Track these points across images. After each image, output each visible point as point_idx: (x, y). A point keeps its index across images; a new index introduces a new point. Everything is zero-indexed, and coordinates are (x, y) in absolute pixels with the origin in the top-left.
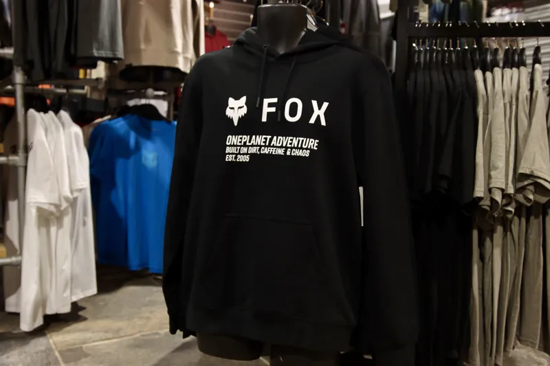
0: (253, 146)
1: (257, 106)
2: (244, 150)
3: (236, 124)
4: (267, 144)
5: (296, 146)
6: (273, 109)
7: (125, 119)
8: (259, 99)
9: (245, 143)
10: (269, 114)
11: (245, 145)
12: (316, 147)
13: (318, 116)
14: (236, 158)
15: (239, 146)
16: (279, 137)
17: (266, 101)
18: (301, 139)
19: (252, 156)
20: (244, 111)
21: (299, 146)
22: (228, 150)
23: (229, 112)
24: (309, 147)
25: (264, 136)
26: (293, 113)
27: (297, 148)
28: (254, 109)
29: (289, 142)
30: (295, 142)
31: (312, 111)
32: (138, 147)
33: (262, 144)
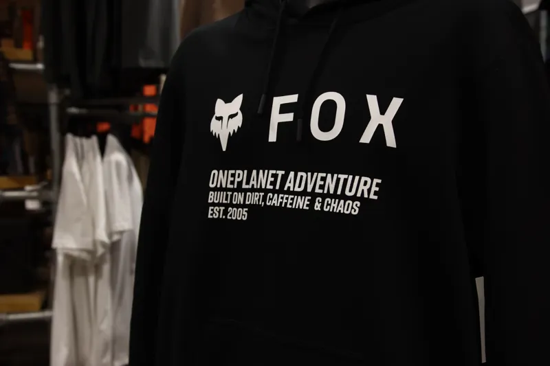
0: (253, 190)
1: (259, 111)
2: (239, 198)
3: (224, 149)
4: (277, 187)
5: (332, 192)
6: (289, 117)
8: (263, 97)
9: (240, 183)
11: (239, 189)
12: (376, 193)
13: (380, 127)
14: (226, 212)
15: (230, 190)
16: (300, 174)
17: (278, 101)
18: (342, 177)
19: (252, 208)
20: (238, 122)
21: (339, 192)
22: (212, 198)
24: (359, 195)
25: (272, 172)
26: (326, 124)
27: (334, 196)
28: (256, 116)
29: (319, 182)
30: (330, 183)
31: (367, 118)
33: (269, 187)
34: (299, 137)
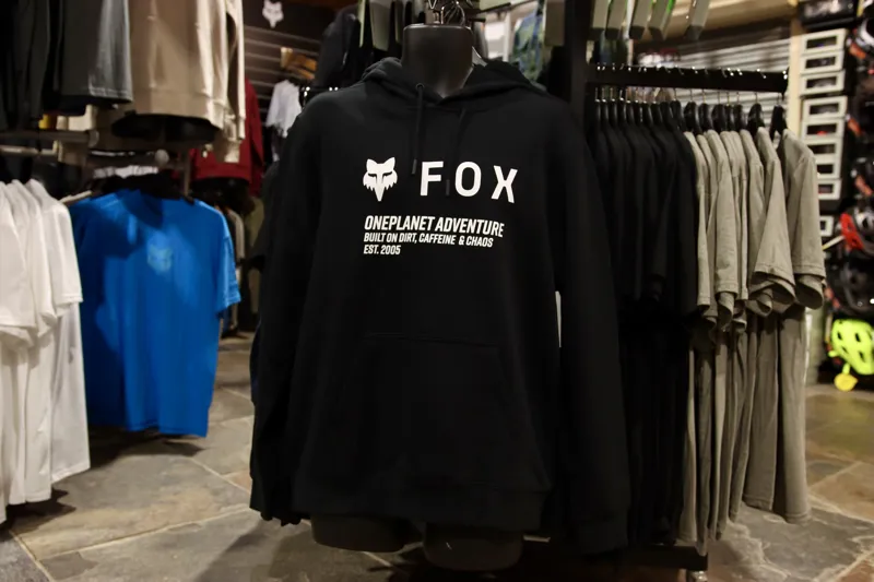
0: (406, 231)
1: (413, 172)
2: (393, 237)
3: (380, 199)
4: (429, 229)
5: (473, 231)
6: (437, 178)
7: (119, 197)
8: (415, 162)
9: (394, 227)
10: (431, 184)
11: (394, 230)
12: (502, 233)
13: (504, 189)
14: (379, 249)
15: (384, 231)
16: (447, 219)
17: (426, 166)
18: (481, 221)
19: (404, 246)
20: (393, 179)
21: (478, 232)
22: (367, 237)
23: (368, 181)
24: (492, 234)
25: (424, 218)
26: (468, 184)
27: (475, 235)
28: (408, 176)
29: (463, 225)
30: (472, 226)
31: (496, 182)
32: (141, 240)
33: (421, 228)
34: (448, 193)
